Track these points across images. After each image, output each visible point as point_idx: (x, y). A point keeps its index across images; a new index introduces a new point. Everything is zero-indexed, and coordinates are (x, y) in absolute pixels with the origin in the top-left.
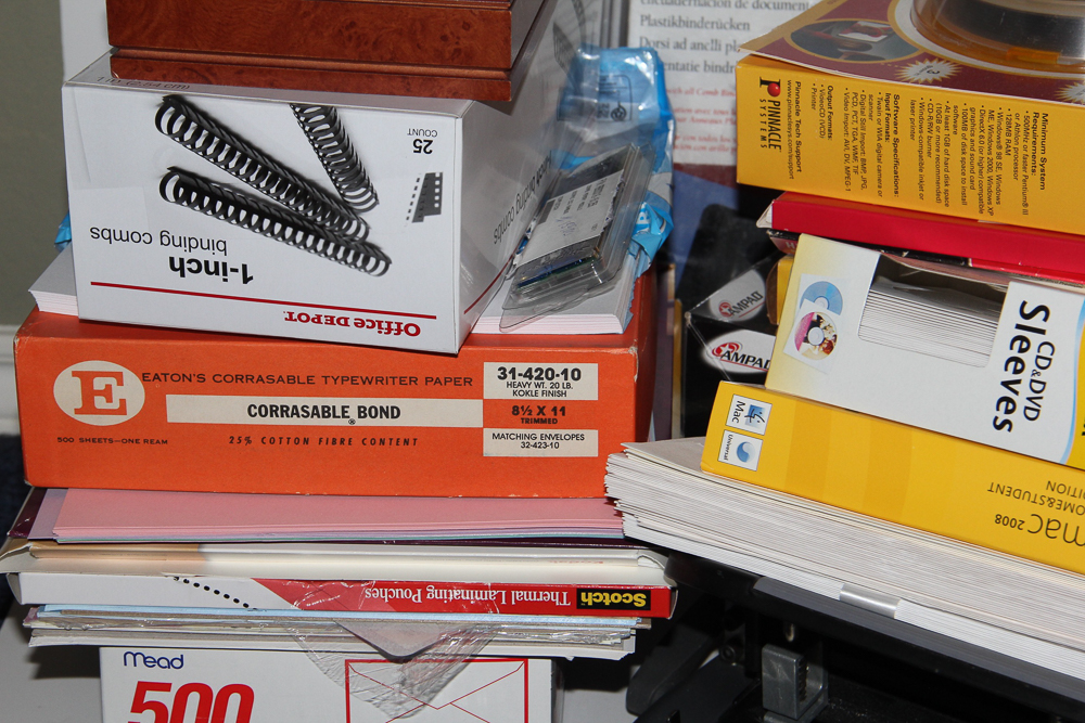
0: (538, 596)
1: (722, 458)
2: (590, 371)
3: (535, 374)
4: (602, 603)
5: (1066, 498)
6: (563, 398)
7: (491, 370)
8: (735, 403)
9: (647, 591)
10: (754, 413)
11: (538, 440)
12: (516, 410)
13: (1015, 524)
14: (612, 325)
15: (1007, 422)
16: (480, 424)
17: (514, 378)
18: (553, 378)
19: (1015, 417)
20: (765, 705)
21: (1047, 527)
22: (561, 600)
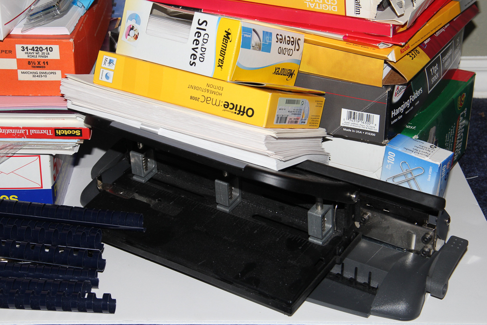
0: (40, 132)
1: (100, 79)
2: (56, 48)
3: (35, 49)
4: (64, 134)
5: (213, 89)
6: (46, 58)
7: (18, 47)
8: (104, 58)
9: (80, 130)
10: (111, 62)
11: (39, 74)
12: (29, 63)
13: (196, 99)
14: (66, 31)
15: (194, 63)
16: (16, 68)
17: (27, 50)
18: (42, 51)
19: (197, 61)
20: (133, 173)
21: (207, 100)
22: (49, 133)
